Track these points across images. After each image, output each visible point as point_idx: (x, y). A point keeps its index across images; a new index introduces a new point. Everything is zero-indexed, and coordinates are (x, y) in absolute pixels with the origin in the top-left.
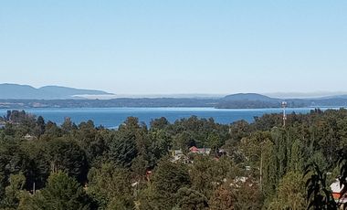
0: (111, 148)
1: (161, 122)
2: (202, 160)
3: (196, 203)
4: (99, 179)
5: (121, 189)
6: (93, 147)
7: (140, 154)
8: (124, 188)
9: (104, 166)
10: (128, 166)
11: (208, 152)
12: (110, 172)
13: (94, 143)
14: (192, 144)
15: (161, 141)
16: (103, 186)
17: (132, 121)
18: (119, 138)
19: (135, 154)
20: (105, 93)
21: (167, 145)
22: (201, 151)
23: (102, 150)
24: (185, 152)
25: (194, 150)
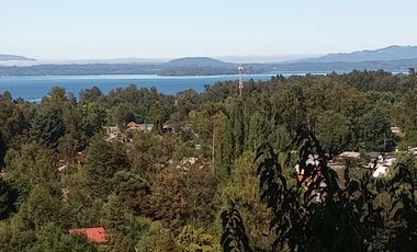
0: (33, 125)
1: (94, 93)
2: (144, 138)
3: (136, 189)
4: (18, 163)
5: (45, 175)
6: (11, 124)
7: (69, 132)
8: (50, 173)
9: (25, 147)
10: (54, 147)
11: (150, 129)
12: (31, 153)
13: (11, 119)
14: (131, 119)
15: (92, 116)
16: (24, 171)
17: (59, 92)
18: (43, 112)
19: (62, 132)
20: (27, 59)
21: (101, 121)
22: (142, 127)
23: (22, 127)
24: (123, 129)
25: (133, 126)
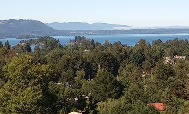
0: (131, 56)
1: (158, 42)
2: (181, 62)
3: (178, 86)
4: (124, 73)
5: (137, 79)
6: (121, 56)
7: (147, 60)
8: (138, 78)
9: (127, 66)
10: (140, 66)
11: (184, 58)
12: (130, 69)
13: (121, 53)
14: (176, 53)
15: (158, 52)
16: (127, 77)
17: (143, 42)
18: (135, 50)
19: (144, 60)
20: (128, 27)
21: (162, 54)
22: (181, 57)
23: (126, 57)
24: (172, 58)
25: (176, 57)
